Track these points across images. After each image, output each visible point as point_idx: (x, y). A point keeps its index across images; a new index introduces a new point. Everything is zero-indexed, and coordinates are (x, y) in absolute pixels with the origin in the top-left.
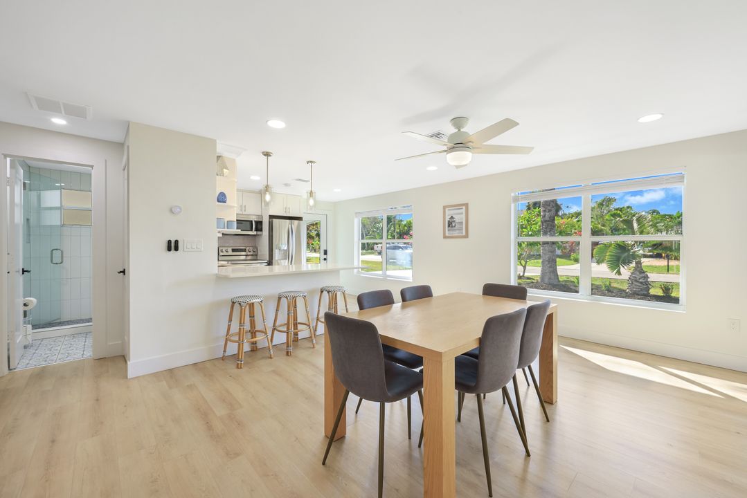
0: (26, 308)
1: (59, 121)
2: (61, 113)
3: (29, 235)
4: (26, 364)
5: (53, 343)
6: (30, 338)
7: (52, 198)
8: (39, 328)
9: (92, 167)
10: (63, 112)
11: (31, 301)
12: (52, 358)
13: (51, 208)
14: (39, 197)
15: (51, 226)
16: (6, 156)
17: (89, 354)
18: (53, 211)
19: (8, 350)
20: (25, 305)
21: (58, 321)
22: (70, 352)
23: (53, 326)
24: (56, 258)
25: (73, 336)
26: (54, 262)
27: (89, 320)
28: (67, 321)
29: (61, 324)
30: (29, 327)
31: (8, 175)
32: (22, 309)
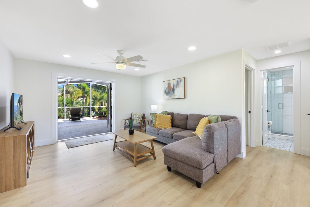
0: (269, 125)
1: (278, 52)
2: (278, 48)
3: (271, 98)
4: (268, 145)
5: (278, 140)
6: (270, 136)
7: (279, 83)
8: (274, 133)
9: (293, 66)
10: (279, 48)
11: (270, 122)
12: (277, 146)
13: (279, 87)
14: (275, 83)
15: (279, 94)
16: (261, 71)
17: (292, 150)
18: (279, 88)
19: (262, 138)
20: (268, 123)
21: (282, 132)
22: (284, 146)
23: (280, 134)
24: (281, 106)
25: (287, 140)
26: (280, 108)
27: (292, 135)
28: (285, 134)
29: (282, 134)
30: (270, 132)
31: (262, 77)
32: (267, 124)
